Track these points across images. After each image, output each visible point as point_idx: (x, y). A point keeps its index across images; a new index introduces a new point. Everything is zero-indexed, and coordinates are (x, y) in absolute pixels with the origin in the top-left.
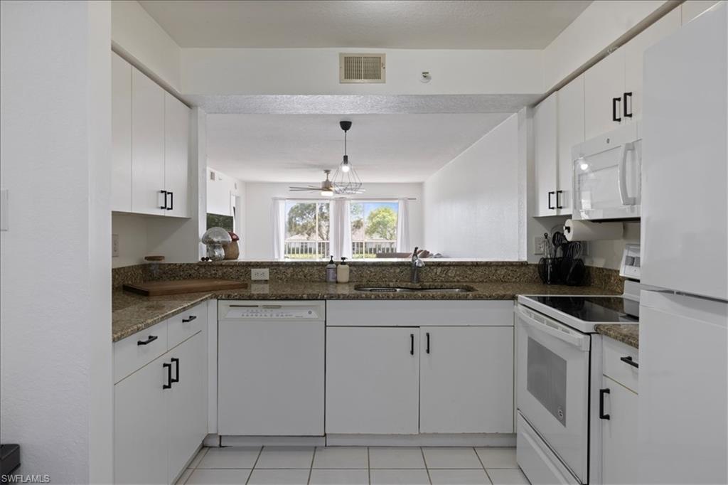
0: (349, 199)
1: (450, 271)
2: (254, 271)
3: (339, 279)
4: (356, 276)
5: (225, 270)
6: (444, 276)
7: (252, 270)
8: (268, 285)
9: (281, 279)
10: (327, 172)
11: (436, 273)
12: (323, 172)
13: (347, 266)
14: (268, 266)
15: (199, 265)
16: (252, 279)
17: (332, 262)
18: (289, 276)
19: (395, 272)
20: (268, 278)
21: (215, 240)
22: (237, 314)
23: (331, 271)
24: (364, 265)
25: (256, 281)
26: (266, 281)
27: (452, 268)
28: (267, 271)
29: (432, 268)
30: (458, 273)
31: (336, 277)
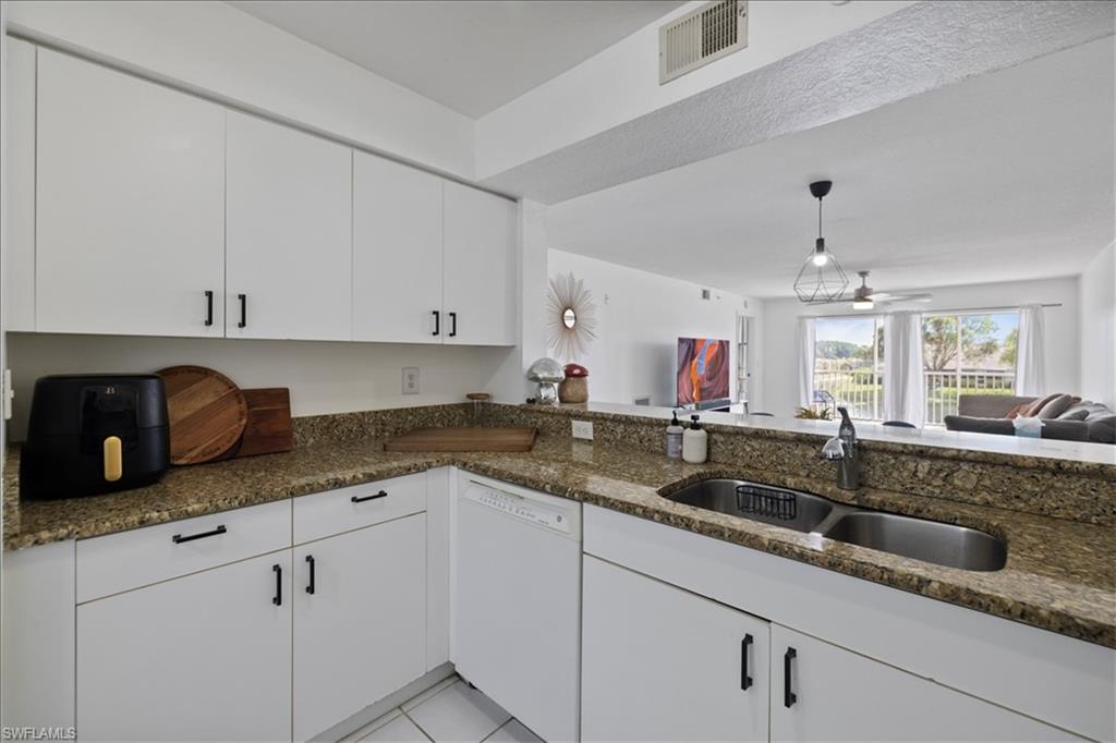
0: (919, 312)
1: (960, 474)
2: (575, 423)
3: (685, 457)
4: (723, 452)
5: (545, 419)
6: (940, 483)
7: (573, 422)
8: (592, 448)
9: (608, 441)
10: (863, 274)
11: (915, 474)
12: (857, 275)
13: (702, 432)
14: (592, 418)
15: (522, 409)
16: (575, 435)
17: (675, 422)
18: (619, 437)
19: (804, 456)
20: (592, 438)
21: (540, 376)
22: (474, 494)
23: (672, 439)
24: (737, 433)
25: (578, 439)
26: (590, 440)
27: (965, 467)
28: (589, 425)
29: (903, 458)
30: (987, 482)
31: (681, 451)
